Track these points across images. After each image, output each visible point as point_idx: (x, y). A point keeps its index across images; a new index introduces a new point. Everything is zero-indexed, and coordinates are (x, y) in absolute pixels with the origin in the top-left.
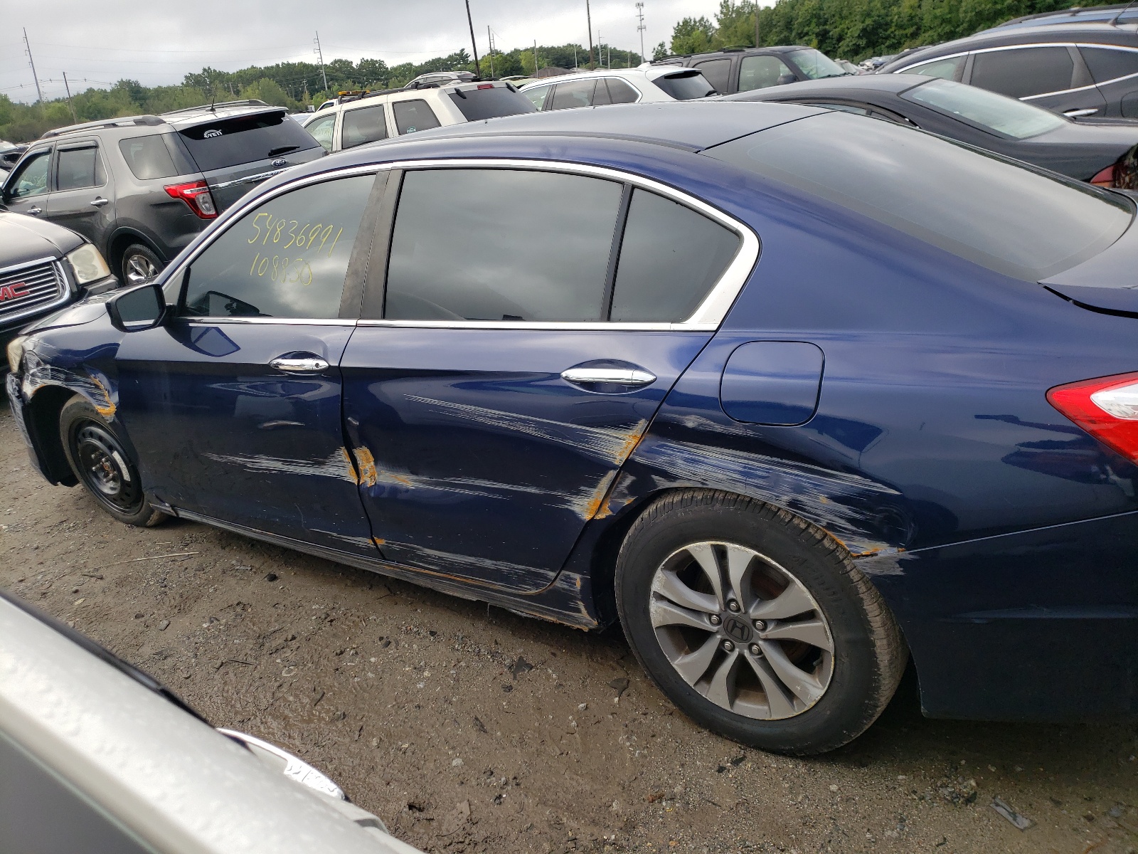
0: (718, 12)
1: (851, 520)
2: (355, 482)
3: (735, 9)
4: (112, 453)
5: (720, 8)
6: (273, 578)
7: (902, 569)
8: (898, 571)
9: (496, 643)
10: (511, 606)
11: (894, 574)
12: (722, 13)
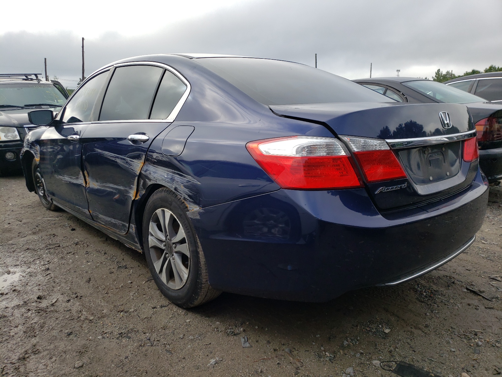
0: (434, 76)
1: (189, 196)
2: (85, 186)
3: (442, 75)
4: (42, 178)
5: (435, 74)
6: (73, 230)
7: (199, 216)
8: (198, 217)
9: (123, 259)
10: (125, 243)
11: (197, 218)
12: (436, 76)
